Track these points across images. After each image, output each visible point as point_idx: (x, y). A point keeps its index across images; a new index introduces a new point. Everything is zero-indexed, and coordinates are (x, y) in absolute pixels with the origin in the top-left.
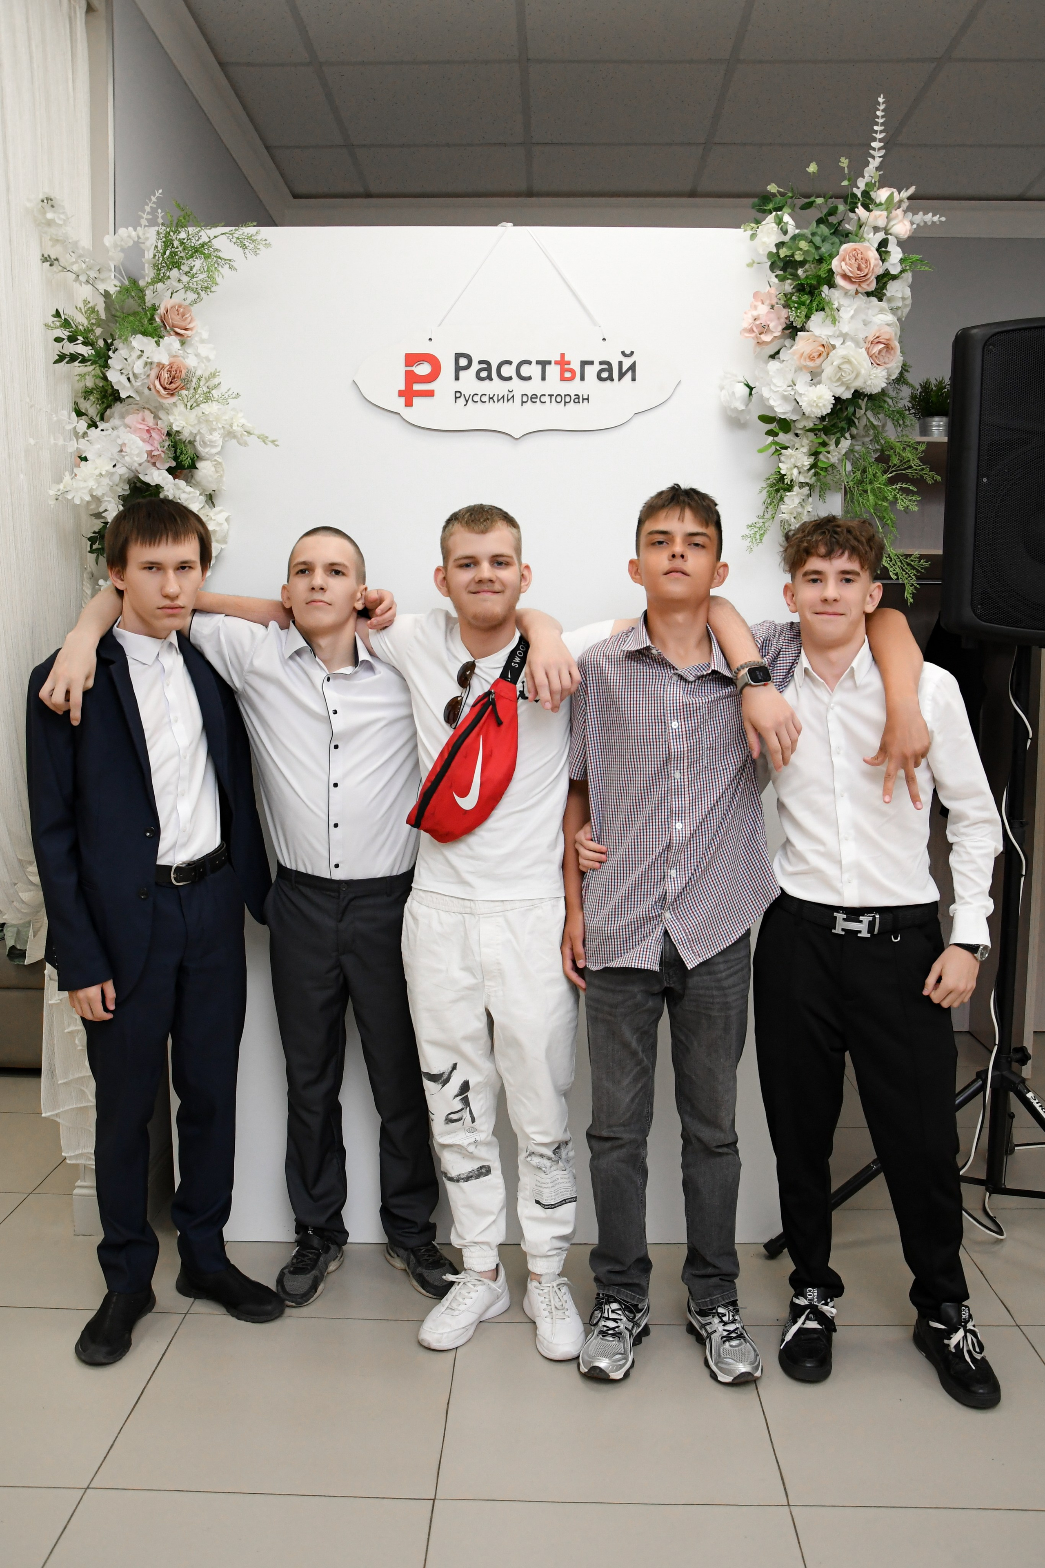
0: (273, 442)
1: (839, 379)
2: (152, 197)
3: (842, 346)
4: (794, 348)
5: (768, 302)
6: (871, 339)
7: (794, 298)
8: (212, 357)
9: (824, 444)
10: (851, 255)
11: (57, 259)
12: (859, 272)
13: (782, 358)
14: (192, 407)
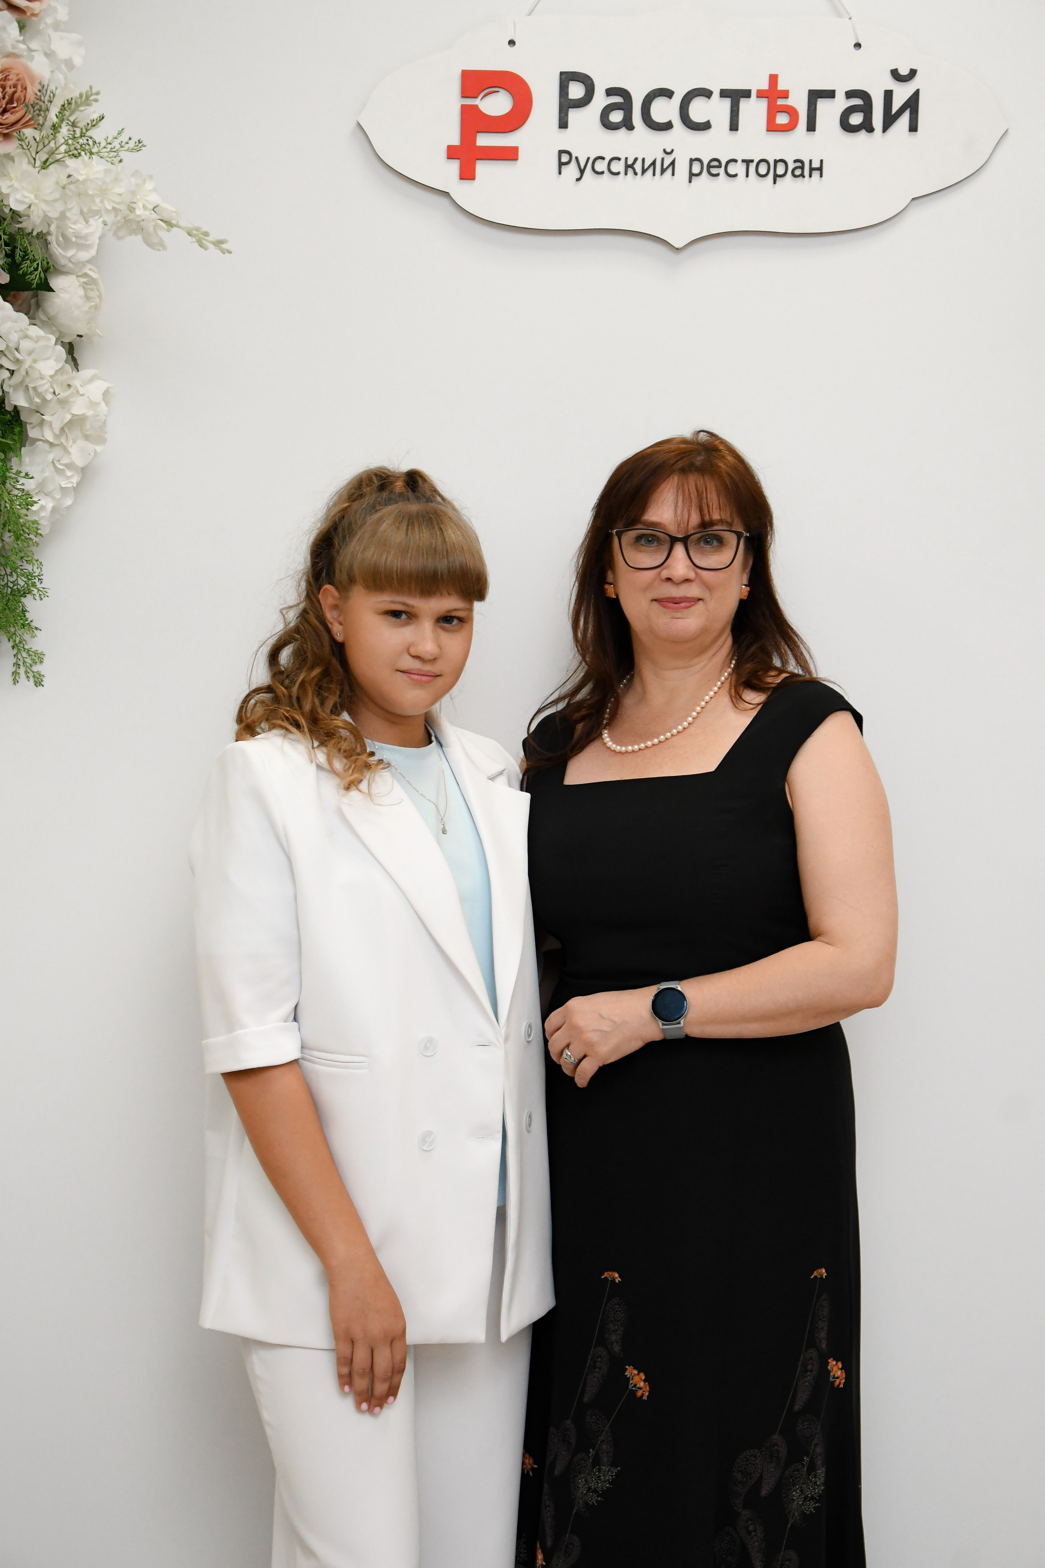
8: (78, 61)
14: (45, 165)
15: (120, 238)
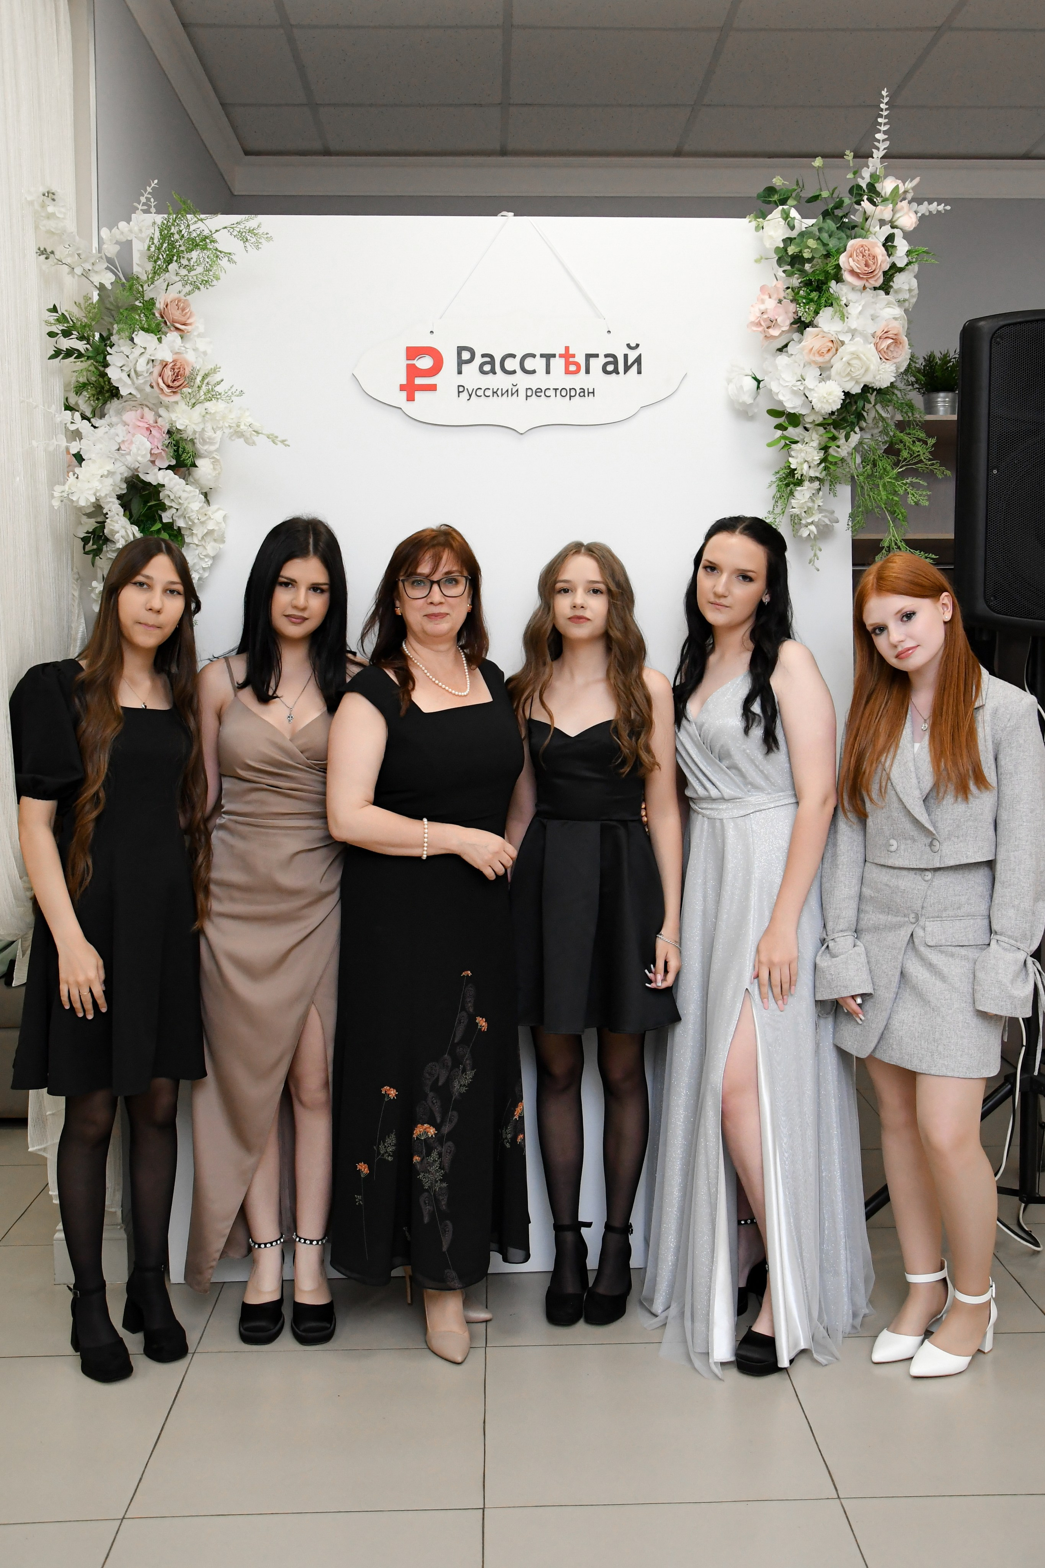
0: (283, 442)
1: (848, 374)
2: (148, 187)
3: (852, 342)
4: (803, 343)
5: (775, 296)
6: (879, 334)
7: (801, 292)
8: (210, 353)
9: (834, 438)
10: (858, 251)
11: (52, 252)
12: (866, 268)
13: (790, 352)
14: (194, 405)
15: (233, 440)
